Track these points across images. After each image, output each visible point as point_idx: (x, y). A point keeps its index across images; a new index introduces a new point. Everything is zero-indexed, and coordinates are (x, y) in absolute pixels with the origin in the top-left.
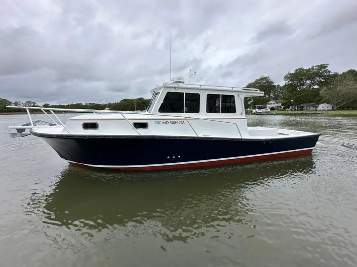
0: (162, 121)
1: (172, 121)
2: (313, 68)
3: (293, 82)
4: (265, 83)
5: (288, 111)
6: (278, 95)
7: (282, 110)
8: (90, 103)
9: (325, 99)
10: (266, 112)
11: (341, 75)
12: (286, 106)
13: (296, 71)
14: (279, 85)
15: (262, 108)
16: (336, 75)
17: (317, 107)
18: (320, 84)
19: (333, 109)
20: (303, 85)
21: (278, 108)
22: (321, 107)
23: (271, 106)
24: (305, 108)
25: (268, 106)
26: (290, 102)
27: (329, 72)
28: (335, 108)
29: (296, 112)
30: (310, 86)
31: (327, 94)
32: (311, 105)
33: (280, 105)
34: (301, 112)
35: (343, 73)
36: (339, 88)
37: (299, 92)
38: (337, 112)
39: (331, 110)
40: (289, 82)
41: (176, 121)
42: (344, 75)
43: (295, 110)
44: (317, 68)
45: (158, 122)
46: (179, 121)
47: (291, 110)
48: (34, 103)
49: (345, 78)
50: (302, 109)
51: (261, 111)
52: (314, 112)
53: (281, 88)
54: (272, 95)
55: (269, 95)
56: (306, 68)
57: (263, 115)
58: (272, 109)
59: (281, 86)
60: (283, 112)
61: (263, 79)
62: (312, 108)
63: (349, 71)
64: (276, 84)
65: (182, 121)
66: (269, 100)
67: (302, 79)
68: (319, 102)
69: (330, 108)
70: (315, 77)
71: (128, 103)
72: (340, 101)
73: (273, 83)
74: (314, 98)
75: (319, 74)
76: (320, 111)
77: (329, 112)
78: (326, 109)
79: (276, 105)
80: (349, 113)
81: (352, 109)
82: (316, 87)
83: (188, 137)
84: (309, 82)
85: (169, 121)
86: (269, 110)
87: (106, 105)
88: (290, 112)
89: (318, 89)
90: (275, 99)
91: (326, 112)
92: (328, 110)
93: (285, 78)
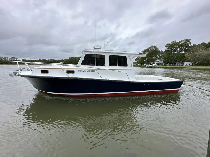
0: (82, 70)
1: (88, 70)
2: (181, 41)
3: (170, 49)
4: (154, 49)
5: (167, 66)
6: (161, 57)
7: (163, 65)
8: (50, 59)
9: (188, 59)
10: (154, 66)
11: (197, 46)
12: (166, 63)
13: (172, 42)
14: (162, 51)
15: (152, 64)
16: (194, 46)
17: (183, 64)
18: (185, 50)
19: (192, 65)
20: (176, 51)
21: (161, 64)
22: (185, 64)
23: (157, 63)
24: (176, 64)
25: (155, 63)
26: (168, 61)
27: (191, 44)
28: (193, 65)
29: (171, 67)
30: (180, 51)
31: (189, 56)
32: (180, 63)
33: (162, 62)
34: (174, 67)
35: (199, 44)
36: (196, 53)
37: (173, 55)
38: (195, 67)
39: (191, 66)
40: (167, 49)
41: (91, 70)
42: (199, 45)
43: (171, 65)
44: (184, 41)
45: (80, 70)
46: (92, 70)
47: (169, 65)
48: (16, 58)
49: (199, 47)
50: (175, 65)
51: (151, 65)
52: (182, 67)
53: (163, 53)
54: (158, 56)
55: (156, 57)
56: (178, 41)
57: (152, 68)
58: (158, 64)
59: (163, 51)
60: (164, 66)
61: (153, 47)
62: (180, 64)
63: (202, 43)
64: (160, 50)
65: (94, 70)
66: (156, 59)
67: (175, 48)
68: (185, 61)
69: (191, 64)
70: (182, 47)
71: (73, 60)
72: (196, 60)
73: (158, 49)
74: (182, 59)
75: (185, 45)
76: (185, 66)
77: (190, 67)
78: (188, 65)
79: (160, 62)
80: (202, 67)
81: (203, 66)
82: (183, 52)
83: (96, 79)
84: (179, 49)
85: (86, 70)
86: (156, 65)
87: (60, 60)
88: (168, 66)
89: (184, 53)
90: (160, 58)
91: (188, 67)
92: (190, 66)
93: (165, 47)
